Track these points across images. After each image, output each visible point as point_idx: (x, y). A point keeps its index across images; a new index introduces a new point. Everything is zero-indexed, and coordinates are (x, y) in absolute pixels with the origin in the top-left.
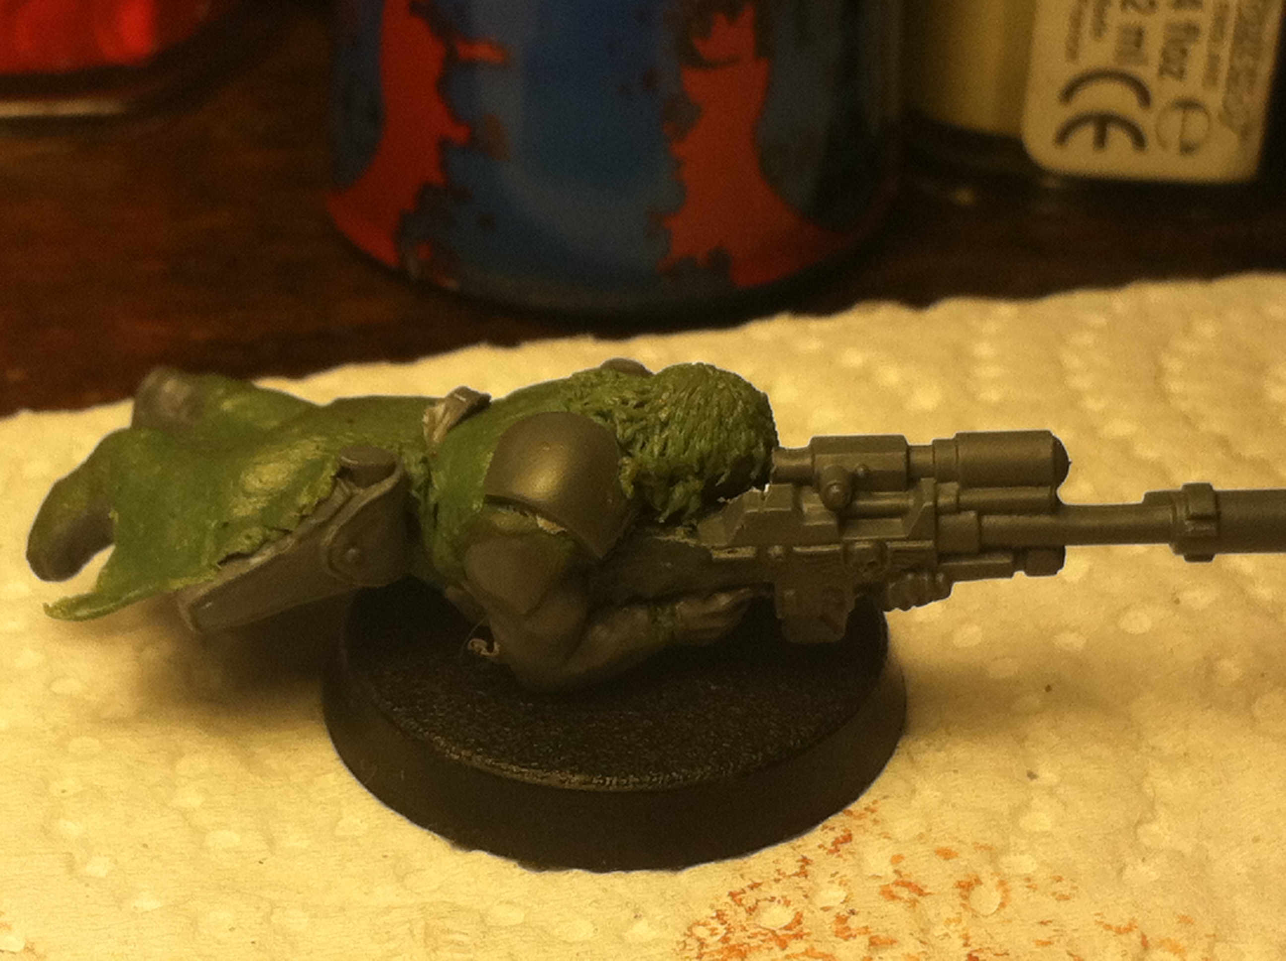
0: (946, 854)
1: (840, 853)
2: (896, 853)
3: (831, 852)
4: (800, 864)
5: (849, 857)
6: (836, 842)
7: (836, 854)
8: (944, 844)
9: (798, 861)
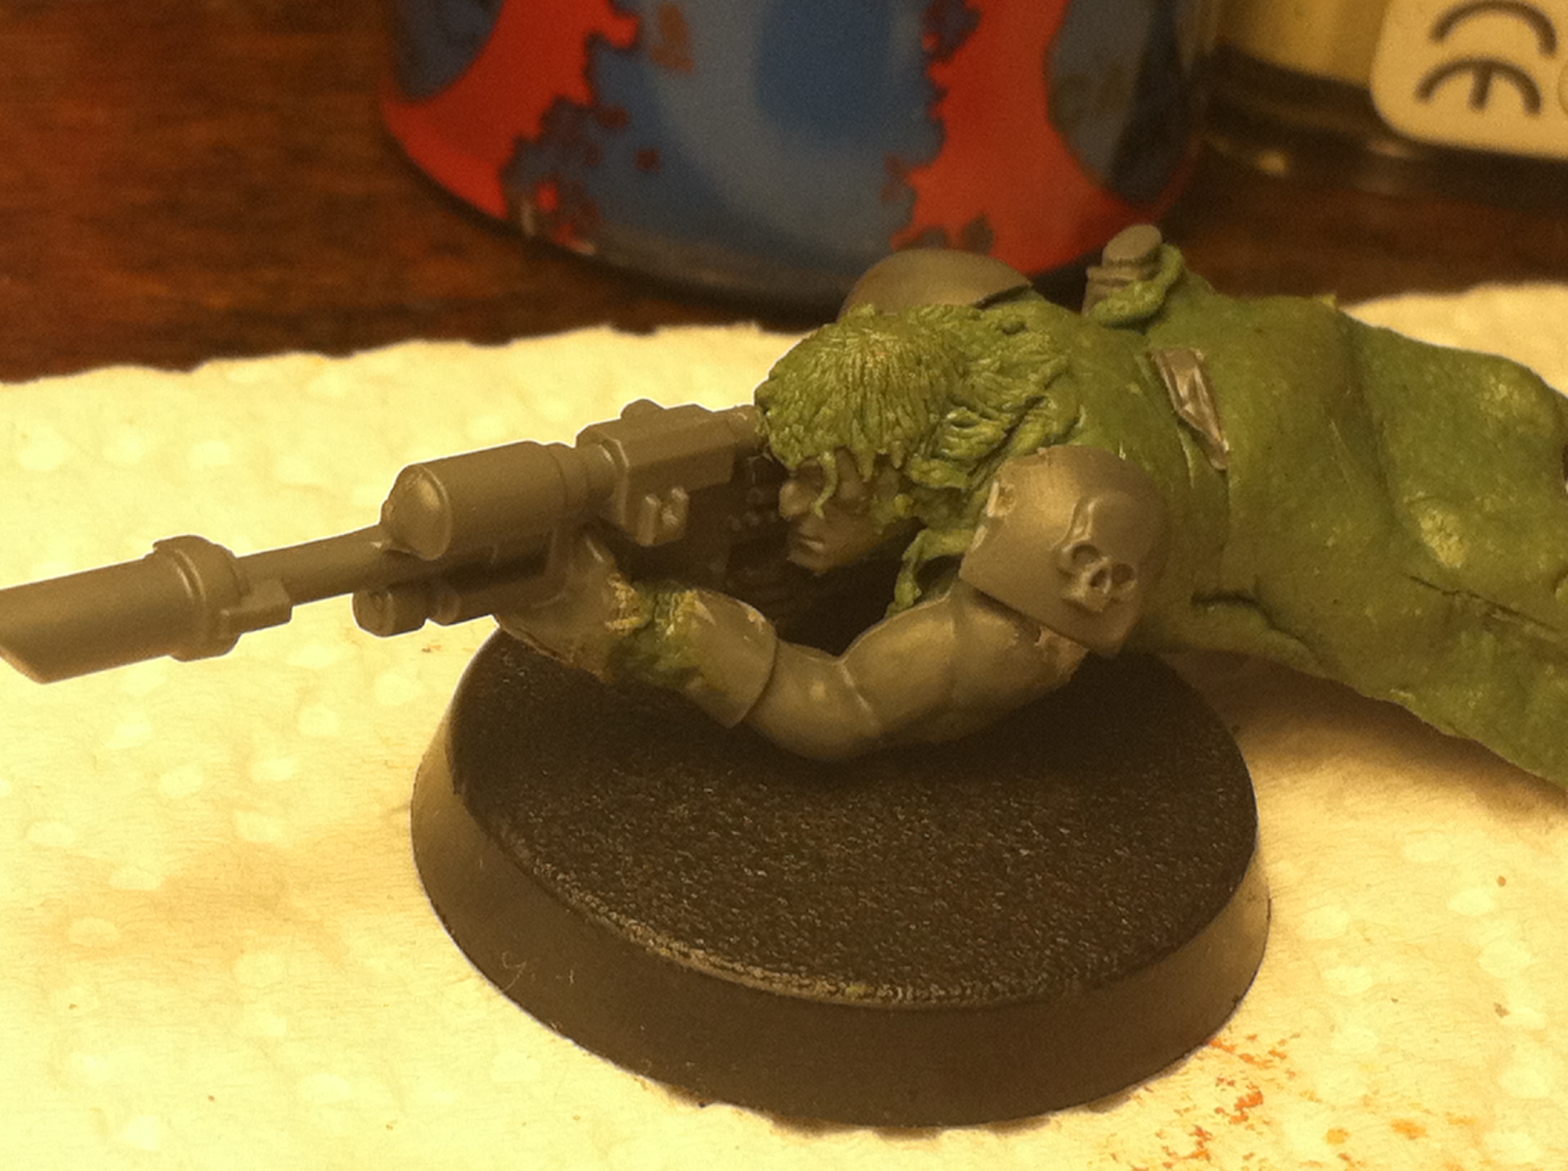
0: (1410, 1130)
1: (1250, 1121)
2: (1333, 1126)
3: (1235, 1120)
4: (1196, 1138)
5: (1264, 1129)
6: (1241, 1105)
7: (1244, 1124)
8: (1402, 1115)
9: (1191, 1135)
